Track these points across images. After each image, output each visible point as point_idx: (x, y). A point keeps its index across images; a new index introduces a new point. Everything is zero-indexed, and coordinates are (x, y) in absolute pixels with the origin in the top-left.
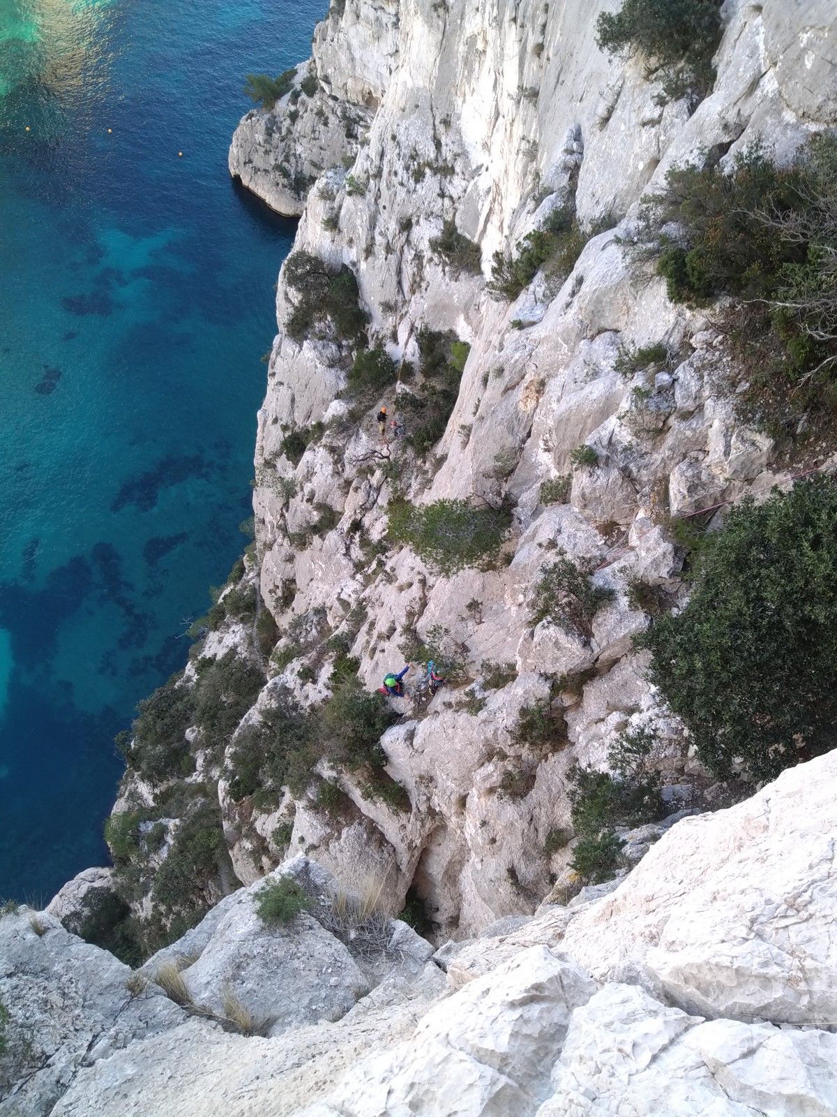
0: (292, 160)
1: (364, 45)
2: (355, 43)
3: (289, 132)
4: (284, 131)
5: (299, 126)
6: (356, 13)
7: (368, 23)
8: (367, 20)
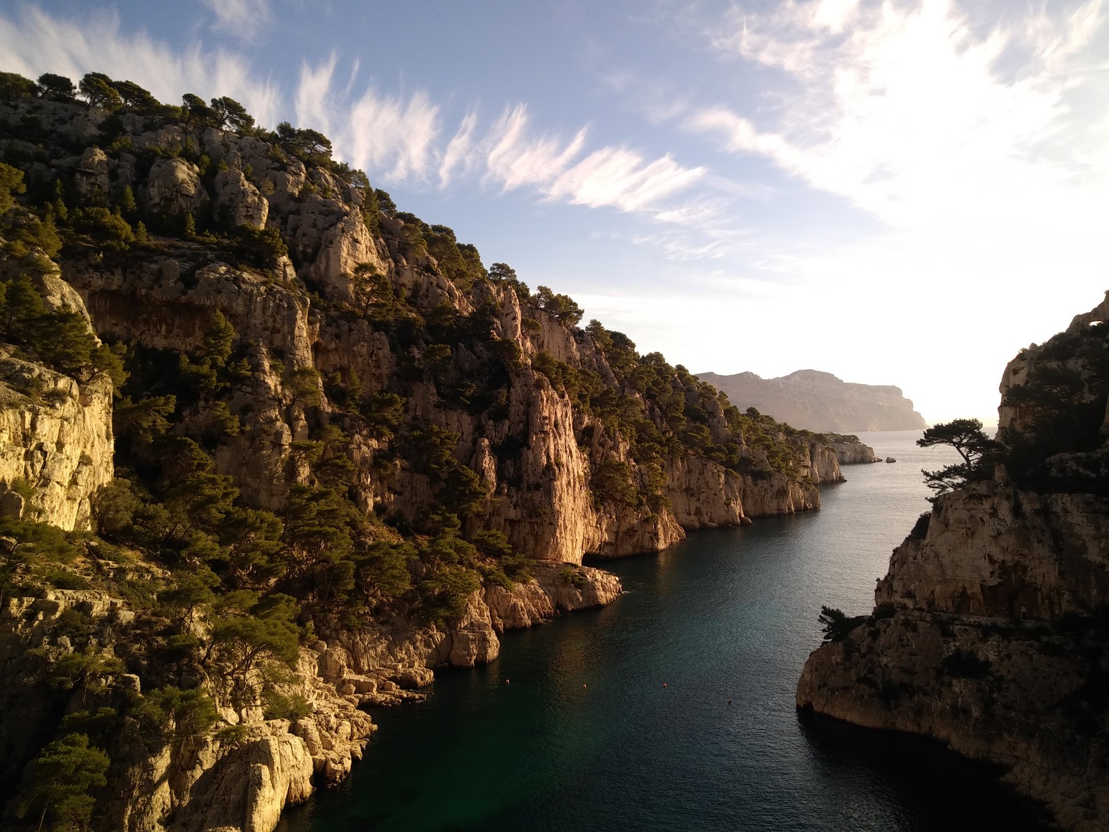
0: (879, 670)
1: (953, 549)
3: (870, 649)
4: (863, 650)
5: (882, 641)
6: (943, 524)
7: (961, 523)
8: (959, 521)
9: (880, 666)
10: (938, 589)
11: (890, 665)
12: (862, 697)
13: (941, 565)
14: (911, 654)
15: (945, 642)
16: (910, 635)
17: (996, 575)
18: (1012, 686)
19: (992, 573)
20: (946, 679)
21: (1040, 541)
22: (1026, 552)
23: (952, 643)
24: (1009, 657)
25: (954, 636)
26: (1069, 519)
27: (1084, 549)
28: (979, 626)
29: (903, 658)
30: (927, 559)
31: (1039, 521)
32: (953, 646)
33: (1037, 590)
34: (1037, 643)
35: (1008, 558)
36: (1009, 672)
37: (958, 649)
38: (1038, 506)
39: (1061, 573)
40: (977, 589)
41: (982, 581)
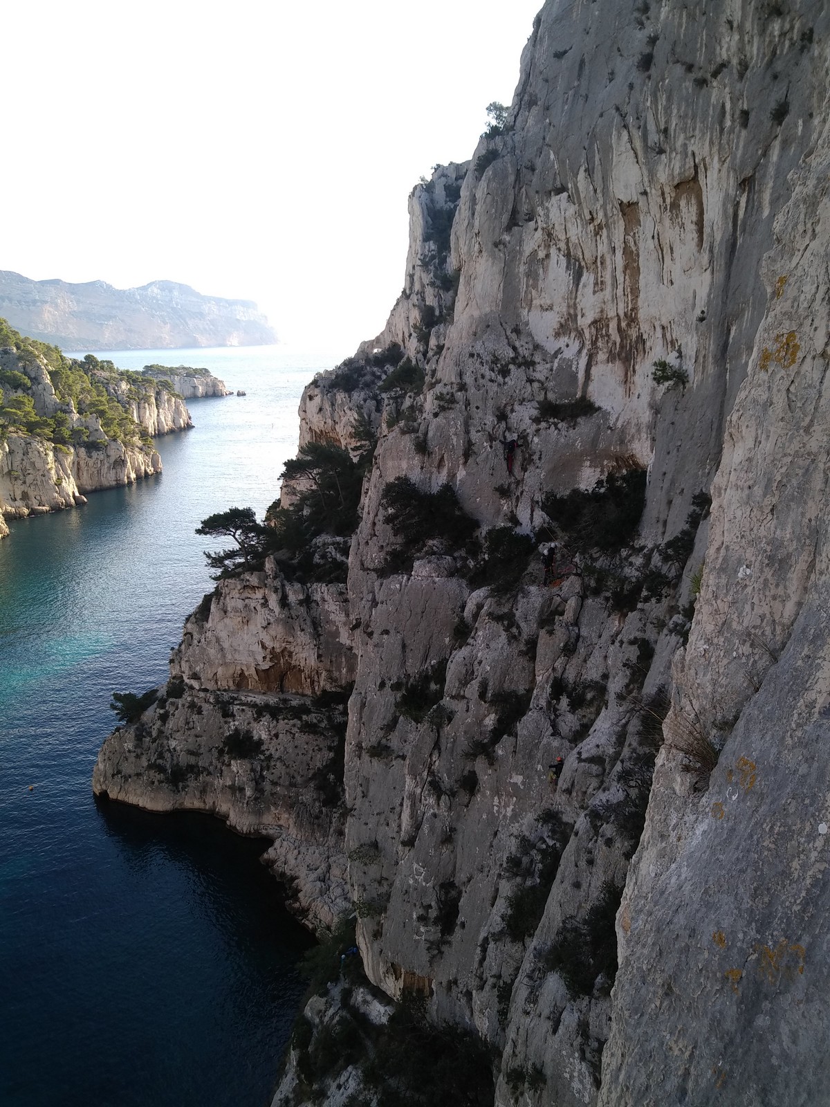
0: (167, 755)
1: (232, 634)
2: (223, 635)
3: (161, 732)
4: (154, 734)
5: (171, 724)
6: (222, 610)
7: (237, 612)
8: (236, 610)
9: (169, 750)
10: (220, 671)
11: (178, 748)
12: (153, 783)
13: (222, 649)
14: (197, 736)
15: (226, 722)
16: (195, 717)
17: (268, 659)
18: (278, 764)
19: (265, 658)
20: (226, 758)
21: (302, 630)
22: (291, 639)
23: (232, 723)
24: (276, 736)
25: (233, 716)
26: (326, 607)
27: (336, 634)
28: (254, 705)
29: (189, 740)
30: (209, 643)
31: (303, 610)
32: (233, 725)
33: (301, 671)
34: (299, 722)
35: (277, 645)
36: (277, 750)
37: (236, 730)
38: (301, 597)
39: (319, 656)
40: (253, 671)
41: (256, 665)
